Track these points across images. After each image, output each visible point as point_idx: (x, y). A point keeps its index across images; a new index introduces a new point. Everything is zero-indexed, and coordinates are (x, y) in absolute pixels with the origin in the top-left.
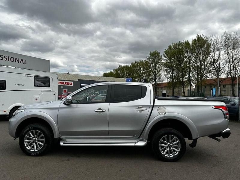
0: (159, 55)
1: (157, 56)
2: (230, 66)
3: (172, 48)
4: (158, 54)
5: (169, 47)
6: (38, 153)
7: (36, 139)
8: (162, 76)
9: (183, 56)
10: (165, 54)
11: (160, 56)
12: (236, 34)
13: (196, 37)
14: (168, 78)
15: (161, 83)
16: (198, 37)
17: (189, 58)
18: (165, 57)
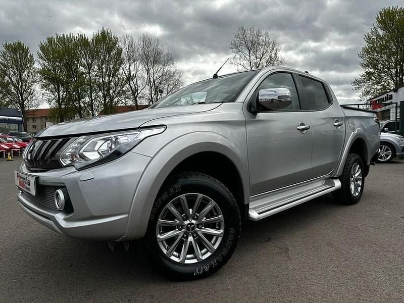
0: (27, 53)
1: (23, 53)
2: (151, 87)
3: (54, 43)
4: (25, 51)
5: (48, 39)
6: (214, 262)
7: (194, 222)
8: (35, 96)
9: (78, 61)
10: (40, 52)
11: (29, 54)
12: (158, 41)
13: (100, 33)
14: (49, 101)
15: (34, 109)
16: (103, 33)
17: (89, 67)
18: (41, 58)
